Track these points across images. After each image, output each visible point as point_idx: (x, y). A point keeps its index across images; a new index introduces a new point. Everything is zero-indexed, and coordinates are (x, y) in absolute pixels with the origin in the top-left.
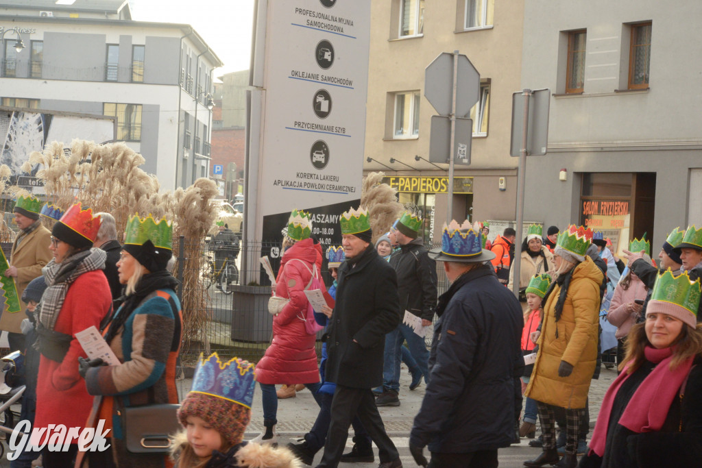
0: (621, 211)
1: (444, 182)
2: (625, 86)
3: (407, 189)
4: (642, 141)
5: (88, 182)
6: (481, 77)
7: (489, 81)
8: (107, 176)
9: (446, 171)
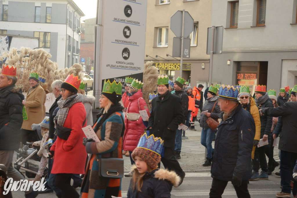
0: (253, 78)
1: (178, 65)
2: (255, 25)
3: (163, 68)
4: (262, 48)
5: (27, 65)
6: (194, 21)
7: (198, 23)
8: (36, 63)
9: (179, 61)
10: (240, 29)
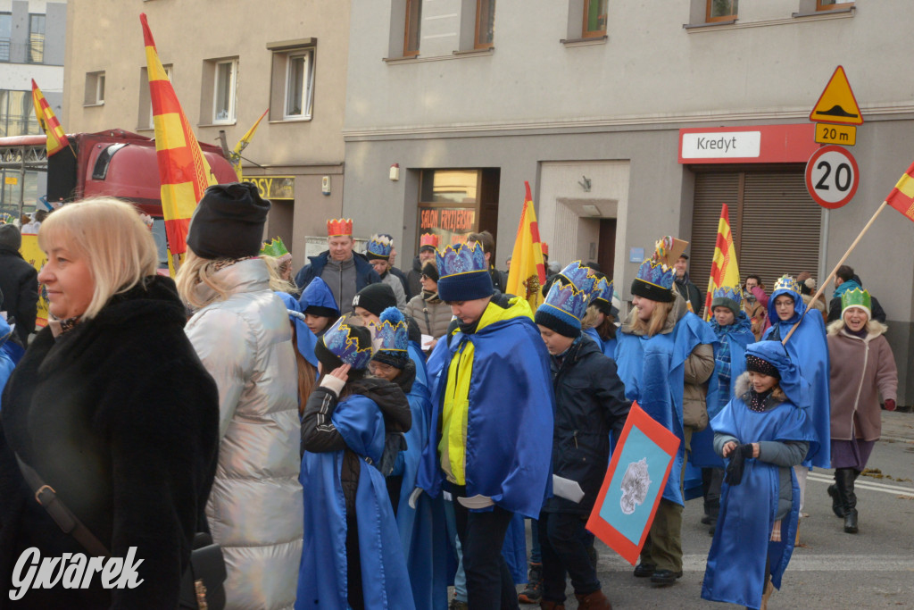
0: (463, 223)
1: (263, 184)
2: (470, 46)
7: (313, 42)
9: (265, 168)
10: (426, 61)
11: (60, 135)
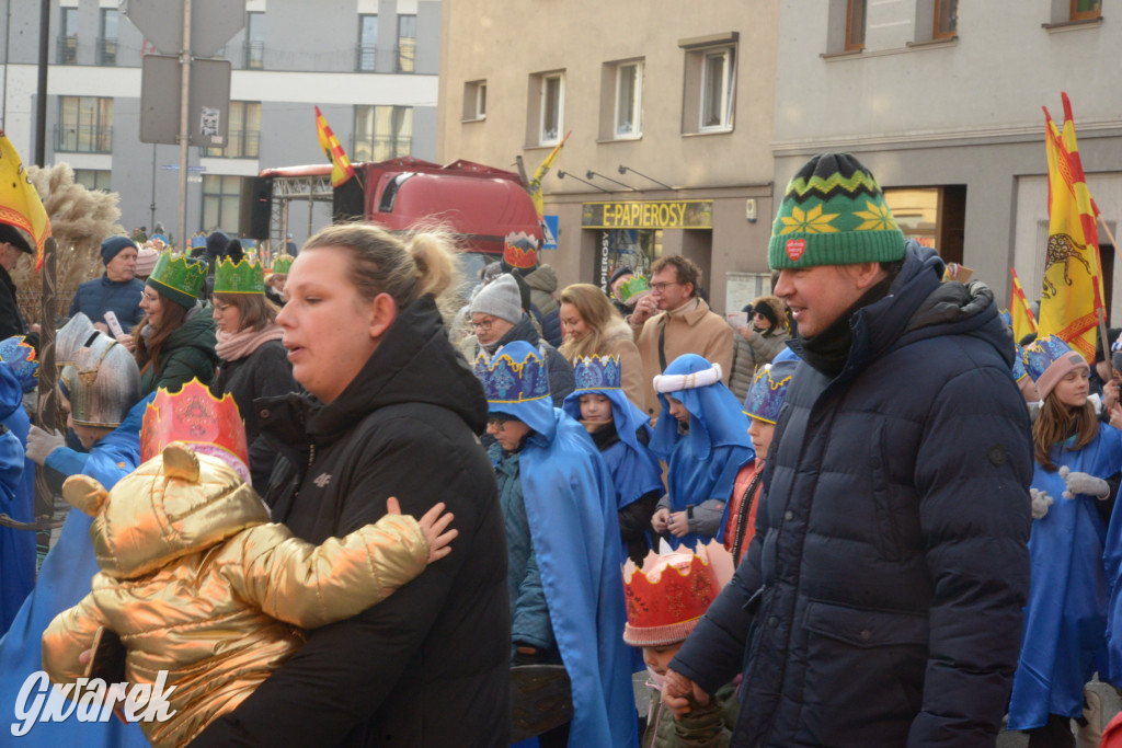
1: (675, 210)
2: (928, 35)
3: (626, 221)
4: (946, 131)
7: (735, 37)
9: (677, 191)
10: (874, 55)
11: (346, 165)
